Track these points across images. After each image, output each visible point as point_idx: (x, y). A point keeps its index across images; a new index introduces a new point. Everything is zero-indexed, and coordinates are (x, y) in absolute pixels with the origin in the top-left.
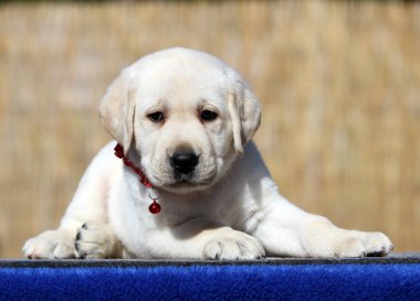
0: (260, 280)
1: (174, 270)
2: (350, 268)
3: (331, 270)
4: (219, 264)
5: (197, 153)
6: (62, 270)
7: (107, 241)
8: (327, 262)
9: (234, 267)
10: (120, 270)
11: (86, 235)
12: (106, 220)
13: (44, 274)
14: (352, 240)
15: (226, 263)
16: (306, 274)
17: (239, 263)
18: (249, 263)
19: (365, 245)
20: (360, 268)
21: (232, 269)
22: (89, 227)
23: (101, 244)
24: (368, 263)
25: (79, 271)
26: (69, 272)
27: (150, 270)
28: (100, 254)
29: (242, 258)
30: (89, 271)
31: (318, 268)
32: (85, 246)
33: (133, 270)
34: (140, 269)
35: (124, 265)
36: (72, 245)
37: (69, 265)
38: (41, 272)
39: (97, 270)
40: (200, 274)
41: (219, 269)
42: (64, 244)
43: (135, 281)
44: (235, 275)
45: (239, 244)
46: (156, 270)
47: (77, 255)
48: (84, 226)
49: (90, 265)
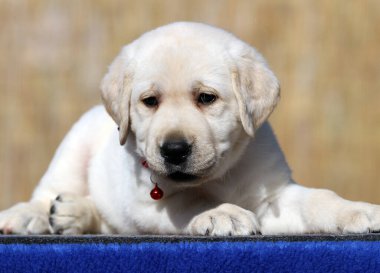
0: (255, 257)
1: (161, 247)
2: (354, 245)
3: (333, 247)
4: (210, 240)
5: (189, 142)
6: (37, 247)
7: (84, 214)
8: (329, 238)
9: (227, 243)
10: (102, 247)
11: (61, 208)
12: (86, 192)
13: (18, 251)
14: (357, 214)
15: (217, 239)
16: (306, 251)
17: (232, 239)
18: (243, 239)
19: (370, 220)
20: (365, 245)
21: (225, 246)
22: (64, 199)
23: (78, 218)
24: (374, 240)
25: (56, 248)
26: (45, 248)
27: (134, 247)
28: (78, 229)
29: (236, 234)
30: (67, 248)
31: (319, 245)
32: (61, 220)
33: (116, 247)
34: (124, 246)
35: (106, 240)
36: (46, 219)
37: (45, 241)
38: (14, 249)
39: (76, 246)
40: (190, 251)
41: (210, 245)
42: (39, 218)
43: (118, 258)
44: (228, 252)
45: (233, 219)
46: (141, 247)
47: (52, 230)
48: (58, 199)
49: (69, 240)
